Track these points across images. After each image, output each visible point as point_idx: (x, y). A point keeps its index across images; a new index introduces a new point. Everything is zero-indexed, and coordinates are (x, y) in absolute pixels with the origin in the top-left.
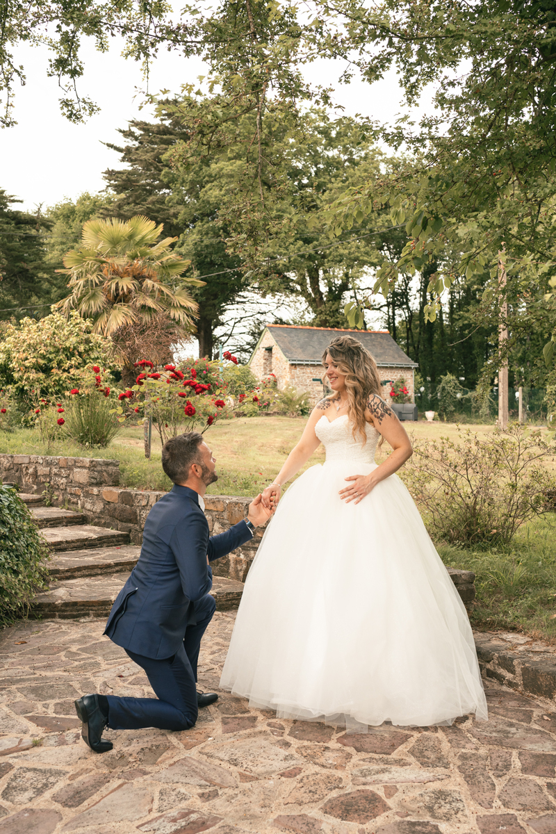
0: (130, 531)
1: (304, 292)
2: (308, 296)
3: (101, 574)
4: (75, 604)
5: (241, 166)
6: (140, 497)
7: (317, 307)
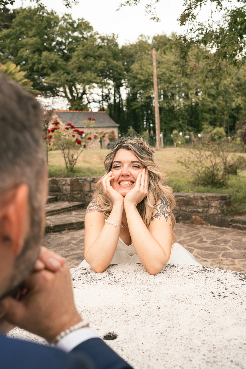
0: (57, 196)
1: (66, 96)
2: (68, 98)
3: (57, 214)
4: (59, 226)
5: (36, 41)
6: (61, 181)
7: (73, 102)
